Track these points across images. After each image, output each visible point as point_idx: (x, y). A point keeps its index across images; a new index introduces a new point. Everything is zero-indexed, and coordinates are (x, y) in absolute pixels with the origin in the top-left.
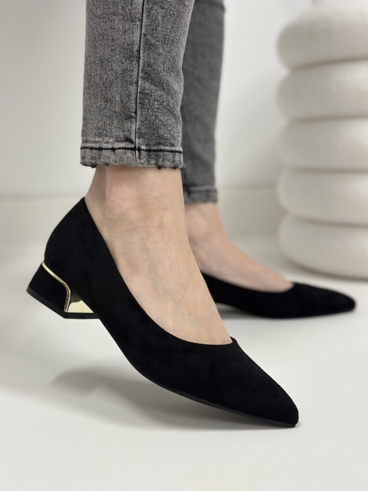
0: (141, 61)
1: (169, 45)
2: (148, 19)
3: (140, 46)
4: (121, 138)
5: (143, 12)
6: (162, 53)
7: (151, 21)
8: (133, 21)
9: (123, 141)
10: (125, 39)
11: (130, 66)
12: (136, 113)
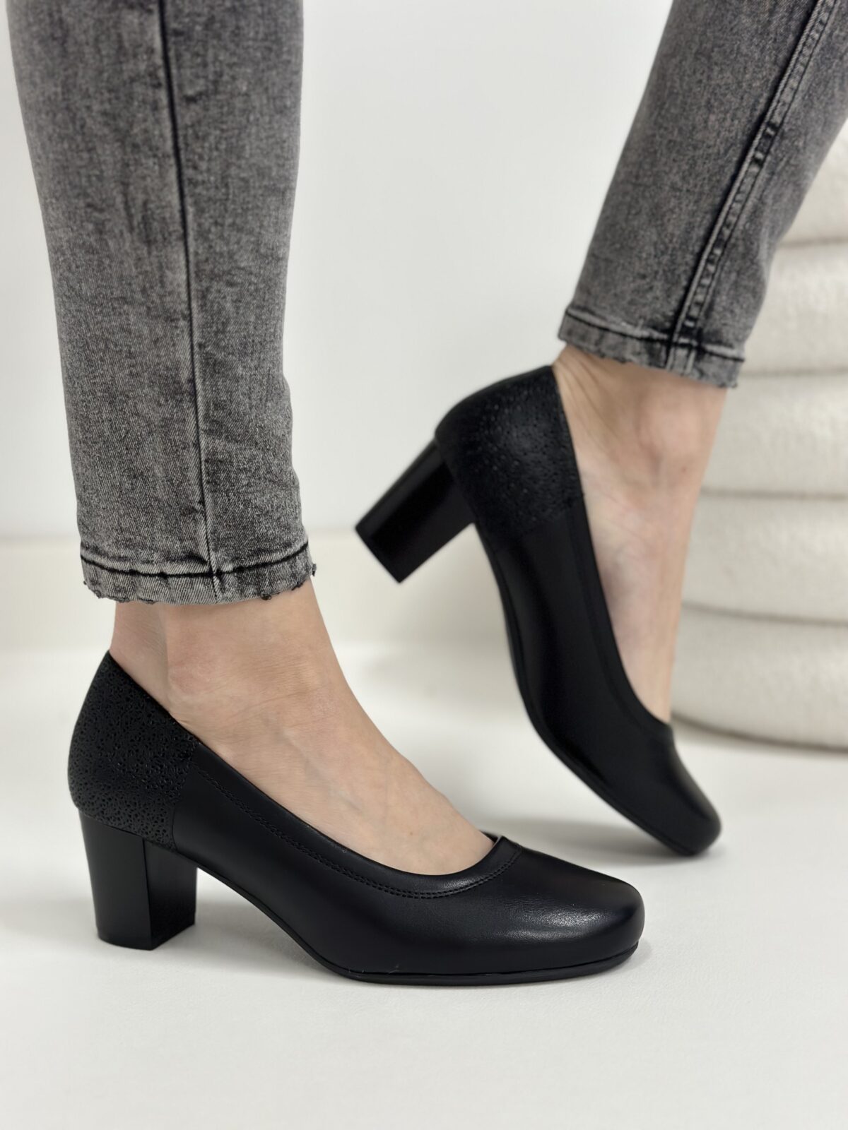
0: (200, 399)
1: (256, 355)
2: (203, 311)
3: (193, 368)
4: (177, 552)
5: (190, 299)
6: (242, 375)
7: (211, 316)
8: (170, 319)
9: (181, 560)
10: (158, 356)
11: (177, 413)
12: (202, 502)
